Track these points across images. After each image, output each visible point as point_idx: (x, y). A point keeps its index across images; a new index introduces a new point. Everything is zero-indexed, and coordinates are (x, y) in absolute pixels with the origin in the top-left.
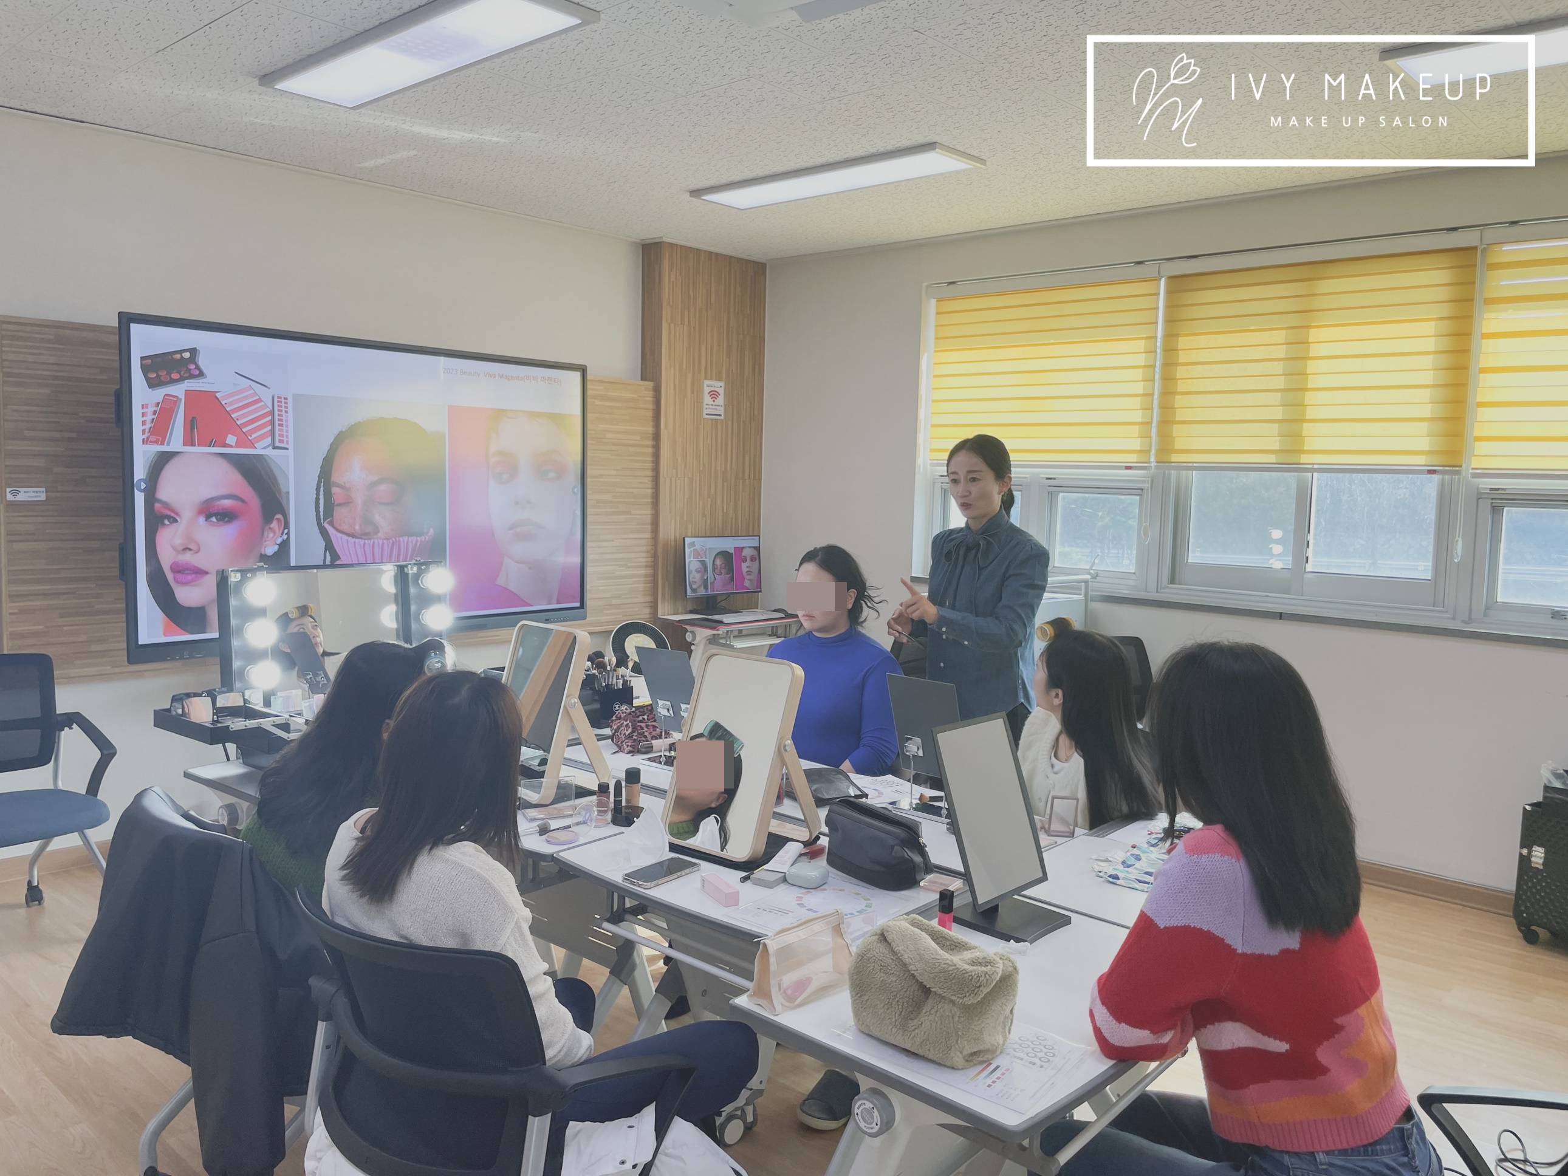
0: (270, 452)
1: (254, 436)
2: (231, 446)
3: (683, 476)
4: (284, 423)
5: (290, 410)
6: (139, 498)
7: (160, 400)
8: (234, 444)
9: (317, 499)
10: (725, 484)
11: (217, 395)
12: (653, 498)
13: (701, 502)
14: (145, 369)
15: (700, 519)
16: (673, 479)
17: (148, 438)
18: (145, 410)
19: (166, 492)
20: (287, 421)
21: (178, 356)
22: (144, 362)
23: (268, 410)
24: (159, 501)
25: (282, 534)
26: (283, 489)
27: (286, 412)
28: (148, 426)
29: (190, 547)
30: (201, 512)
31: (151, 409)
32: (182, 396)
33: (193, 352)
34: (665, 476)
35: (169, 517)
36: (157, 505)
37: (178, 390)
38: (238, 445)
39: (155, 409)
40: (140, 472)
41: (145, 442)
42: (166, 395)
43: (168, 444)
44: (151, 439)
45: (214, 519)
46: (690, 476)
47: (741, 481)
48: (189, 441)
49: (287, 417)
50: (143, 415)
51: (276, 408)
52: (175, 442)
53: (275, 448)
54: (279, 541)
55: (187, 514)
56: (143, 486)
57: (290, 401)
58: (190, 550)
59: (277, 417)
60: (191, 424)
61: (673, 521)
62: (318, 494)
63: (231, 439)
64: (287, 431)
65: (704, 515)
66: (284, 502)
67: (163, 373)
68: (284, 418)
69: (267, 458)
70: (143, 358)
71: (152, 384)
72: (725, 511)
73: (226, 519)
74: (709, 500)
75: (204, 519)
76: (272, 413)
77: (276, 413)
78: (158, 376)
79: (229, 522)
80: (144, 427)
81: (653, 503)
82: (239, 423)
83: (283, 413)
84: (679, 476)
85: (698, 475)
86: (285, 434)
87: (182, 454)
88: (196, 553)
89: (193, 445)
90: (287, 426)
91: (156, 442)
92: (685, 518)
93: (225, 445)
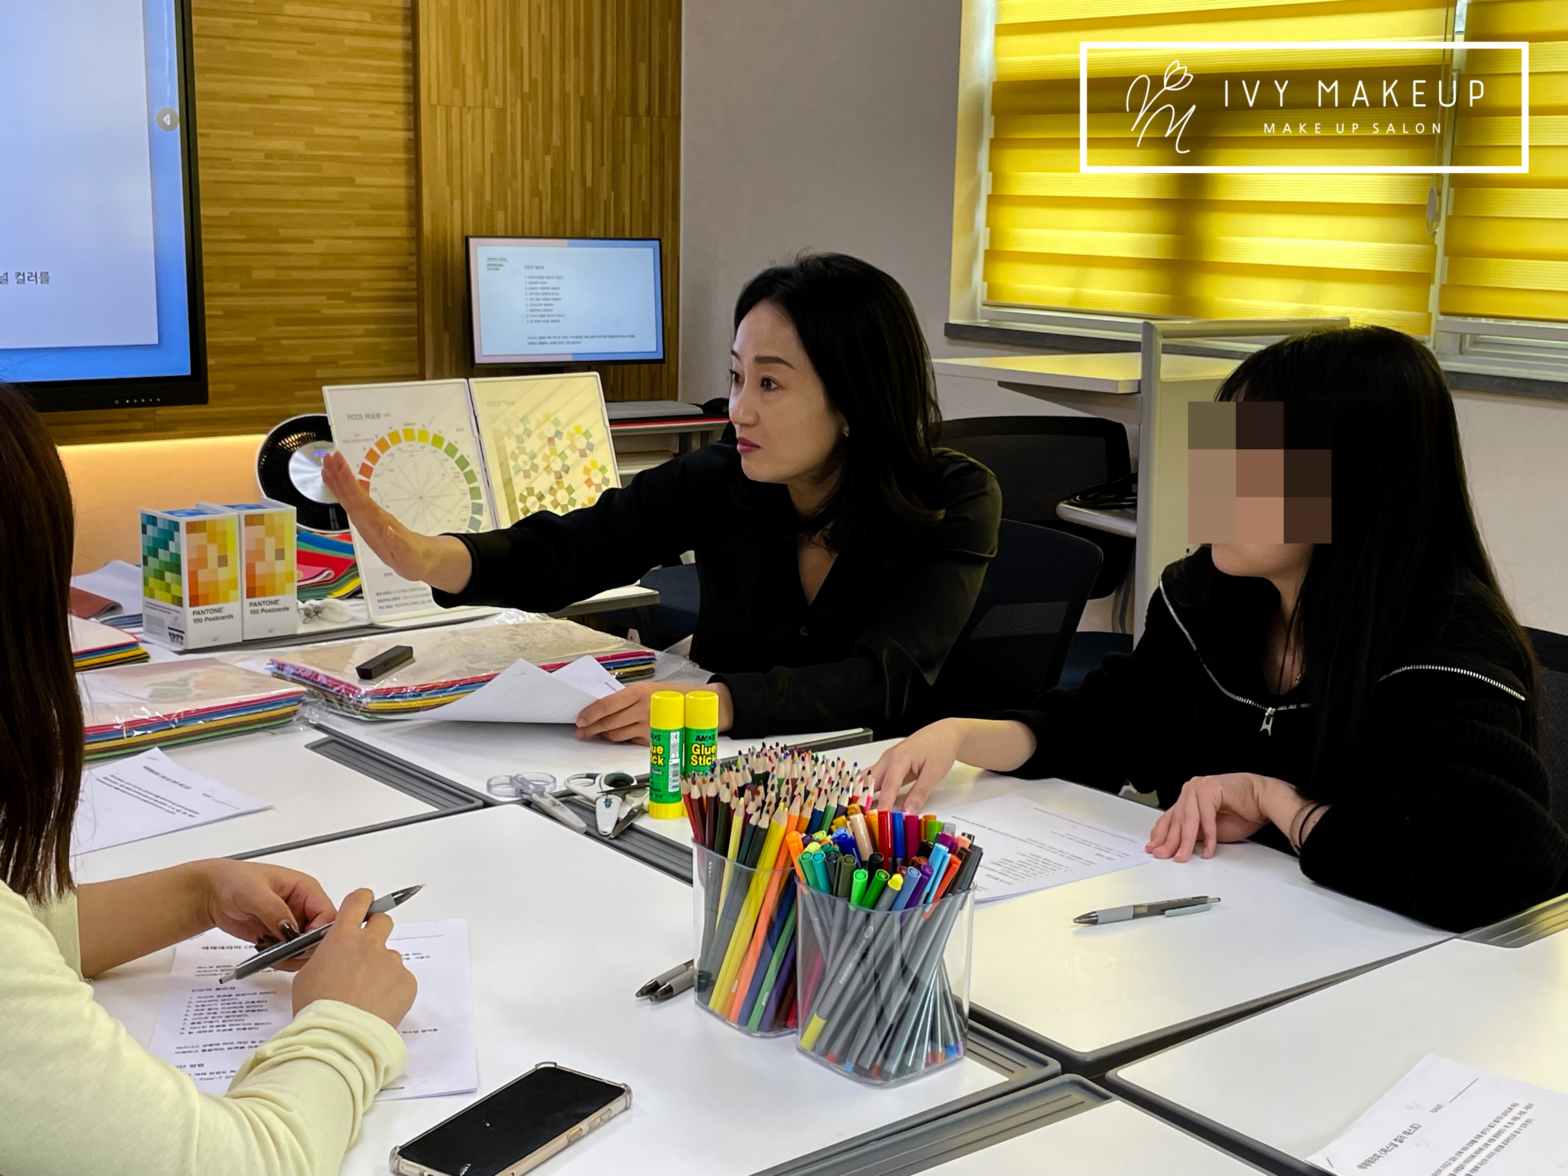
3: (479, 104)
10: (589, 126)
12: (407, 149)
13: (527, 164)
15: (527, 200)
16: (455, 111)
34: (434, 101)
46: (498, 103)
47: (628, 120)
61: (457, 204)
65: (536, 193)
72: (589, 183)
74: (548, 158)
81: (408, 161)
84: (470, 102)
85: (519, 101)
92: (488, 197)
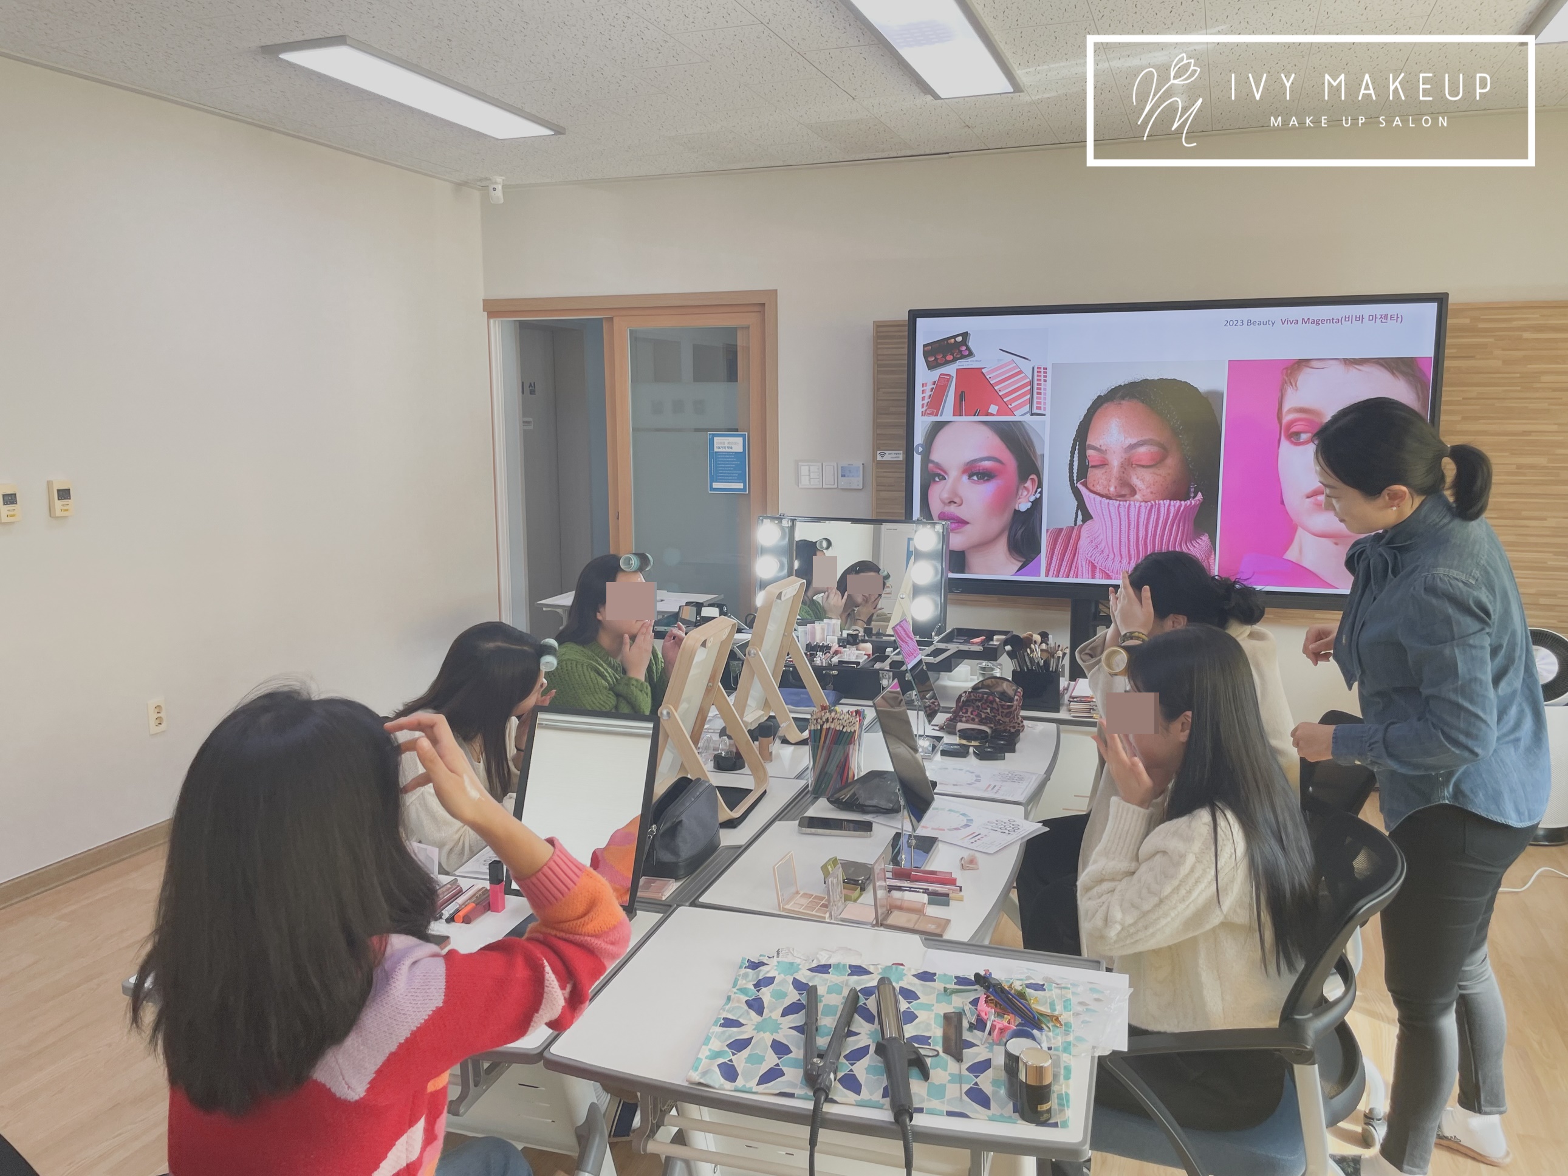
0: (1028, 418)
1: (1013, 405)
2: (993, 415)
4: (1042, 391)
5: (1049, 379)
6: (917, 459)
7: (936, 379)
8: (995, 413)
9: (1072, 461)
11: (983, 370)
14: (926, 355)
17: (926, 410)
18: (924, 388)
19: (939, 455)
20: (1045, 389)
21: (953, 340)
22: (926, 348)
23: (1028, 380)
24: (933, 462)
25: (1036, 492)
26: (1039, 452)
27: (1045, 381)
28: (927, 400)
29: (955, 500)
30: (964, 471)
31: (930, 386)
32: (954, 375)
33: (965, 335)
35: (939, 475)
36: (930, 465)
37: (951, 370)
38: (999, 413)
39: (933, 386)
40: (919, 439)
41: (923, 414)
42: (941, 374)
43: (941, 415)
44: (928, 412)
45: (975, 478)
48: (958, 412)
49: (1045, 385)
50: (923, 392)
51: (1036, 378)
52: (947, 413)
53: (1032, 414)
54: (1032, 498)
55: (953, 473)
56: (921, 449)
57: (1049, 371)
58: (955, 503)
59: (1036, 386)
60: (960, 397)
62: (1072, 457)
63: (993, 409)
64: (1045, 399)
66: (1039, 464)
67: (940, 356)
68: (1042, 387)
69: (1024, 423)
70: (924, 346)
71: (931, 366)
73: (986, 478)
75: (967, 477)
76: (1032, 383)
77: (1036, 382)
78: (936, 359)
79: (987, 480)
80: (924, 402)
82: (1001, 394)
83: (1042, 382)
86: (1042, 401)
87: (951, 424)
88: (960, 505)
89: (961, 415)
90: (1045, 394)
91: (932, 414)
93: (988, 414)
